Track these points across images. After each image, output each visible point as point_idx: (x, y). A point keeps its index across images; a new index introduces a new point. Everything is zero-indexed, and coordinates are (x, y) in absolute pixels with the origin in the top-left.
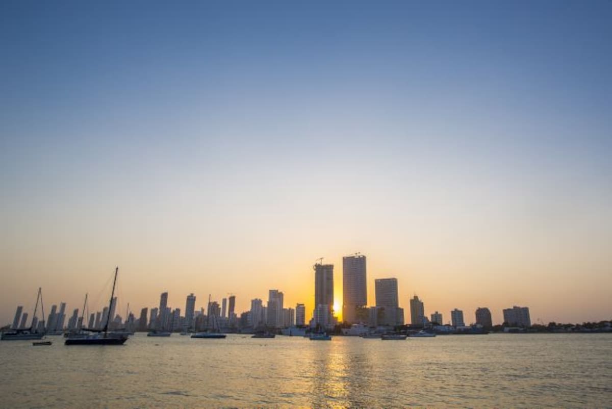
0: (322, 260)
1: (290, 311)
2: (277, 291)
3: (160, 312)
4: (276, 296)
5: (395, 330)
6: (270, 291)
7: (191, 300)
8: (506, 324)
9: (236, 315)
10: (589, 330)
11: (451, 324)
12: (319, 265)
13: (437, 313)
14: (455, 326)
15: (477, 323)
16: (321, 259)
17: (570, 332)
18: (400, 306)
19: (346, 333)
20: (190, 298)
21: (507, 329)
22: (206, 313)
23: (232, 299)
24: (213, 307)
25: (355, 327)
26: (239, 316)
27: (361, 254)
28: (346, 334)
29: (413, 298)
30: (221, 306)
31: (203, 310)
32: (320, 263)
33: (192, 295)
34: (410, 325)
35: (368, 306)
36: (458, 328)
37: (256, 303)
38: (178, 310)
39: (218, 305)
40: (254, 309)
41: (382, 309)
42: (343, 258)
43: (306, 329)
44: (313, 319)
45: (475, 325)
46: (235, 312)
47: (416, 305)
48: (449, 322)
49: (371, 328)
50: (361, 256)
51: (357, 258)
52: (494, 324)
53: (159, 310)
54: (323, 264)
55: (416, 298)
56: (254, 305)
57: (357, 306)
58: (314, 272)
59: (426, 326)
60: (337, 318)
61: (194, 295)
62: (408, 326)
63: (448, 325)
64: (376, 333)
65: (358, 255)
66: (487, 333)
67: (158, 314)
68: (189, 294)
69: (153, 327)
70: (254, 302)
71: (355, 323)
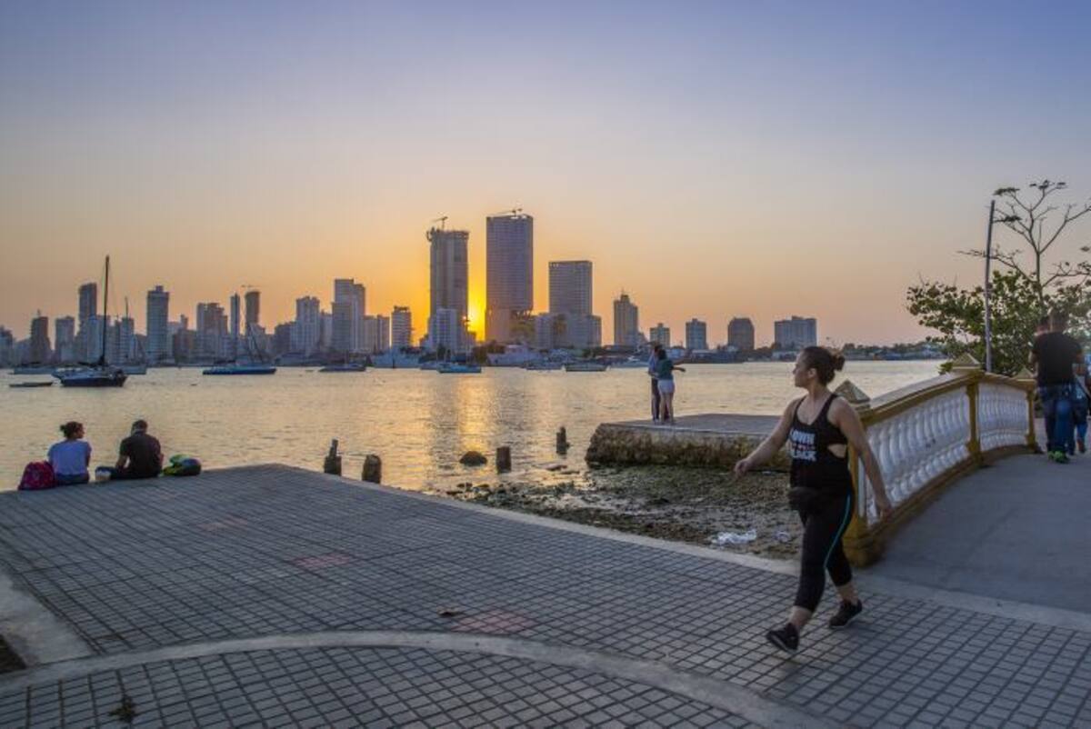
0: (445, 221)
1: (381, 321)
2: (352, 281)
3: (81, 326)
4: (349, 291)
5: (585, 355)
6: (337, 282)
7: (158, 300)
8: (777, 346)
9: (264, 329)
10: (899, 355)
11: (685, 346)
12: (438, 231)
13: (661, 325)
14: (690, 350)
15: (729, 344)
16: (444, 219)
17: (872, 359)
18: (595, 312)
19: (496, 361)
20: (155, 295)
21: (776, 354)
22: (193, 325)
23: (253, 298)
24: (210, 313)
25: (514, 350)
26: (270, 331)
27: (524, 213)
28: (497, 364)
29: (619, 299)
30: (227, 312)
31: (185, 320)
32: (440, 228)
33: (159, 289)
34: (611, 346)
35: (535, 312)
36: (695, 351)
37: (307, 305)
38: (128, 322)
39: (221, 310)
40: (302, 317)
41: (561, 318)
42: (488, 219)
43: (420, 355)
44: (427, 337)
45: (724, 348)
46: (262, 323)
47: (625, 310)
48: (682, 342)
49: (541, 351)
50: (524, 217)
51: (516, 220)
52: (757, 345)
53: (77, 323)
54: (446, 229)
55: (625, 298)
56: (302, 309)
57: (514, 313)
58: (429, 244)
59: (640, 347)
60: (474, 334)
61: (165, 290)
62: (608, 349)
63: (680, 348)
64: (550, 360)
65: (518, 213)
66: (741, 361)
67: (77, 329)
68: (152, 288)
69: (66, 355)
70: (302, 304)
71: (512, 344)
